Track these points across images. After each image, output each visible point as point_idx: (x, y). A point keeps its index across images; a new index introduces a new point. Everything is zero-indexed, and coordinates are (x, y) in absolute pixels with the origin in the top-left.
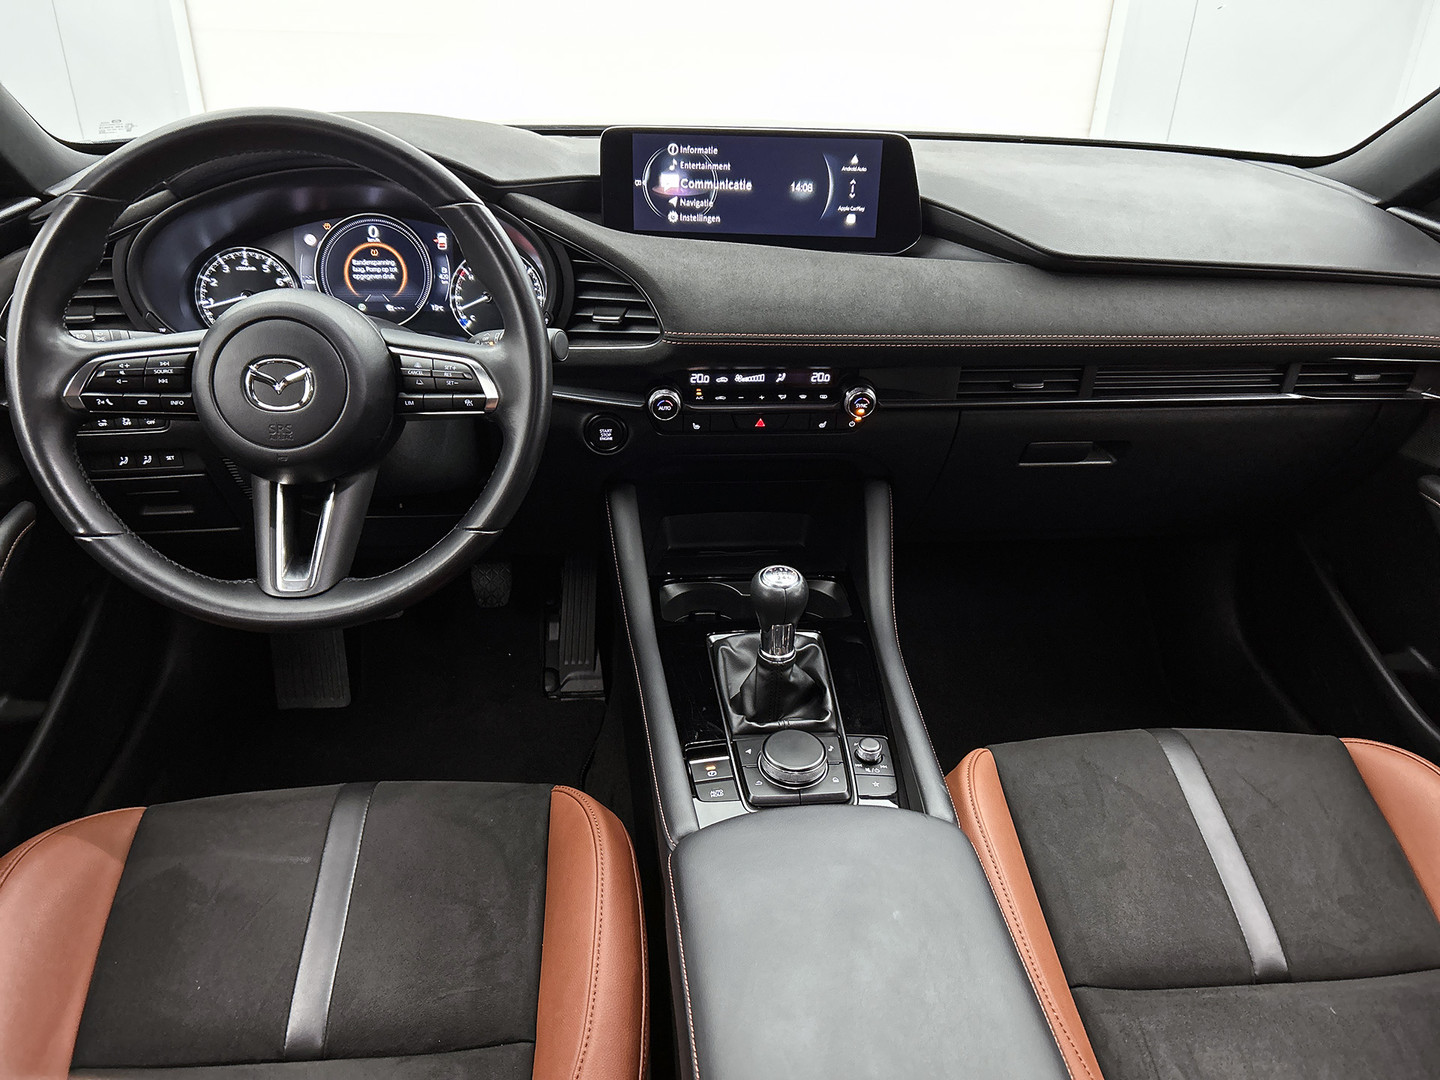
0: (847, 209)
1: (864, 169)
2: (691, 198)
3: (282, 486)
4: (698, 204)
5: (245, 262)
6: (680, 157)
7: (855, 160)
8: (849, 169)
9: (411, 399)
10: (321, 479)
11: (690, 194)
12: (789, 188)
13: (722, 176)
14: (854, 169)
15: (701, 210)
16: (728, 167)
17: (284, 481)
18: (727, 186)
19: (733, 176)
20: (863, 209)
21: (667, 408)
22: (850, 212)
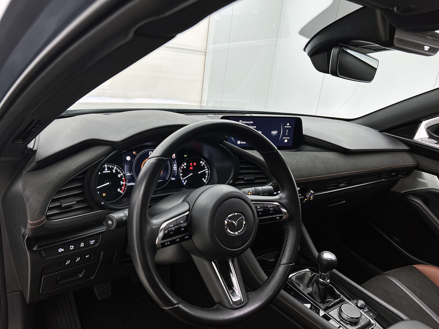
0: (285, 138)
1: (290, 127)
5: (106, 169)
7: (288, 124)
8: (287, 127)
12: (271, 133)
14: (288, 127)
20: (289, 138)
22: (286, 139)
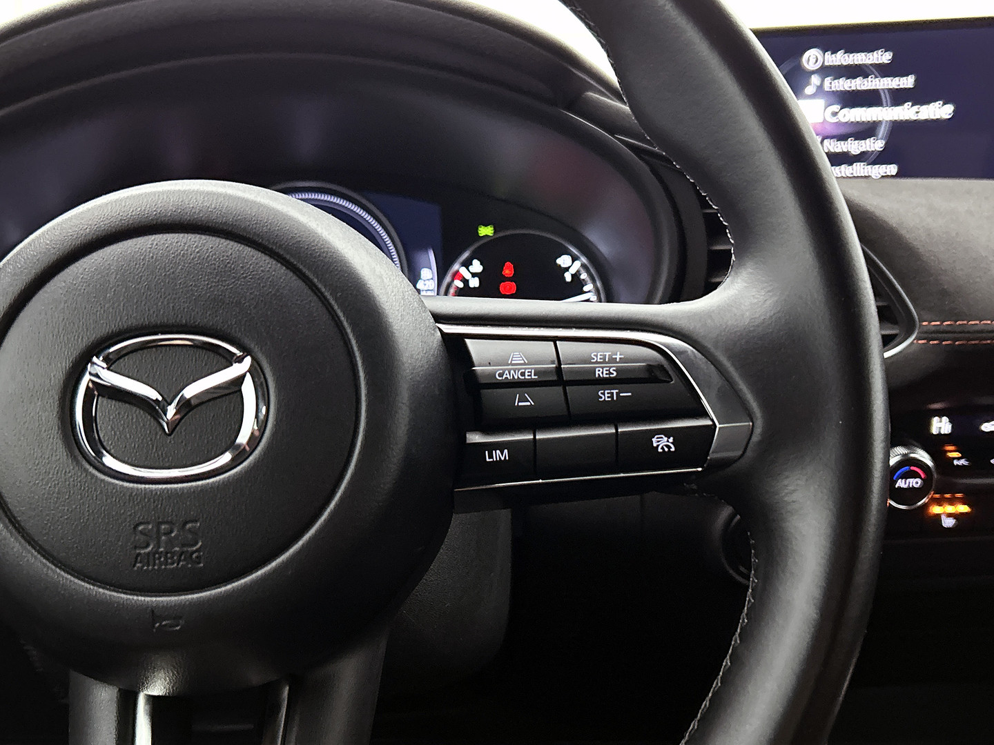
2: (843, 138)
3: (153, 700)
4: (854, 147)
6: (825, 71)
9: (500, 446)
10: (255, 676)
11: (842, 131)
13: (898, 97)
15: (862, 157)
16: (908, 82)
17: (158, 687)
18: (907, 112)
19: (917, 96)
21: (915, 483)
